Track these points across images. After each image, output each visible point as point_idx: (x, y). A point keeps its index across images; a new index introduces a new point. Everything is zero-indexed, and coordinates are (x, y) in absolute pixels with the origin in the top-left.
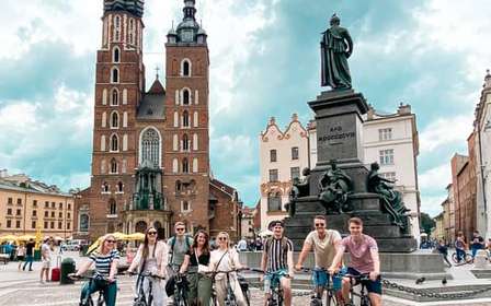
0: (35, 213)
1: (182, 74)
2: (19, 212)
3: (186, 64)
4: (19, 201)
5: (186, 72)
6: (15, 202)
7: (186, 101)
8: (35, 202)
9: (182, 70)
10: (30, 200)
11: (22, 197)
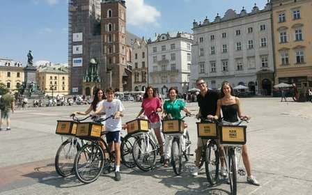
0: (63, 83)
1: (108, 16)
2: (56, 83)
3: (110, 12)
4: (56, 77)
5: (110, 15)
6: (53, 78)
7: (110, 30)
8: (63, 78)
9: (108, 14)
10: (61, 76)
11: (57, 76)
